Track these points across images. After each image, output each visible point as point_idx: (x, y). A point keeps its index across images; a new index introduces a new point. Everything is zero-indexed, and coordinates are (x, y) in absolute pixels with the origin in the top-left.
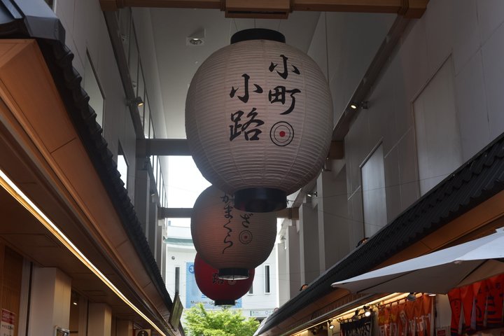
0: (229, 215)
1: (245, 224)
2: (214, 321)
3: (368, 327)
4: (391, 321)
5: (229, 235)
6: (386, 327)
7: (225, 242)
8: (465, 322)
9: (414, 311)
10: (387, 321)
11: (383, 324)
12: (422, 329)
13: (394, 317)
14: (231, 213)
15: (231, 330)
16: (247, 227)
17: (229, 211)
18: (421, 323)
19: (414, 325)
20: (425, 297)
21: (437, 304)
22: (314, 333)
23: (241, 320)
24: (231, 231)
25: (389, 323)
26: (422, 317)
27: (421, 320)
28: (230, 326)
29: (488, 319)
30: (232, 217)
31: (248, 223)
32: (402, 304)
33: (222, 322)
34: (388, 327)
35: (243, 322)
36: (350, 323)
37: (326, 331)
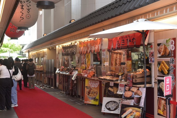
0: (22, 8)
1: (28, 12)
2: (5, 45)
3: (74, 48)
4: (84, 46)
5: (22, 15)
6: (82, 48)
7: (21, 18)
8: (113, 47)
9: (94, 43)
10: (83, 46)
11: (81, 47)
12: (96, 49)
13: (85, 45)
14: (23, 8)
15: (11, 48)
16: (29, 13)
17: (22, 7)
18: (96, 47)
19: (94, 48)
20: (98, 40)
21: (102, 42)
22: (50, 50)
23: (15, 45)
24: (23, 14)
25: (83, 47)
26: (97, 45)
27: (96, 46)
28: (11, 47)
29: (122, 47)
30: (23, 9)
31: (29, 11)
32: (89, 41)
33: (8, 45)
34: (83, 48)
35: (15, 46)
36: (67, 47)
37: (56, 49)
